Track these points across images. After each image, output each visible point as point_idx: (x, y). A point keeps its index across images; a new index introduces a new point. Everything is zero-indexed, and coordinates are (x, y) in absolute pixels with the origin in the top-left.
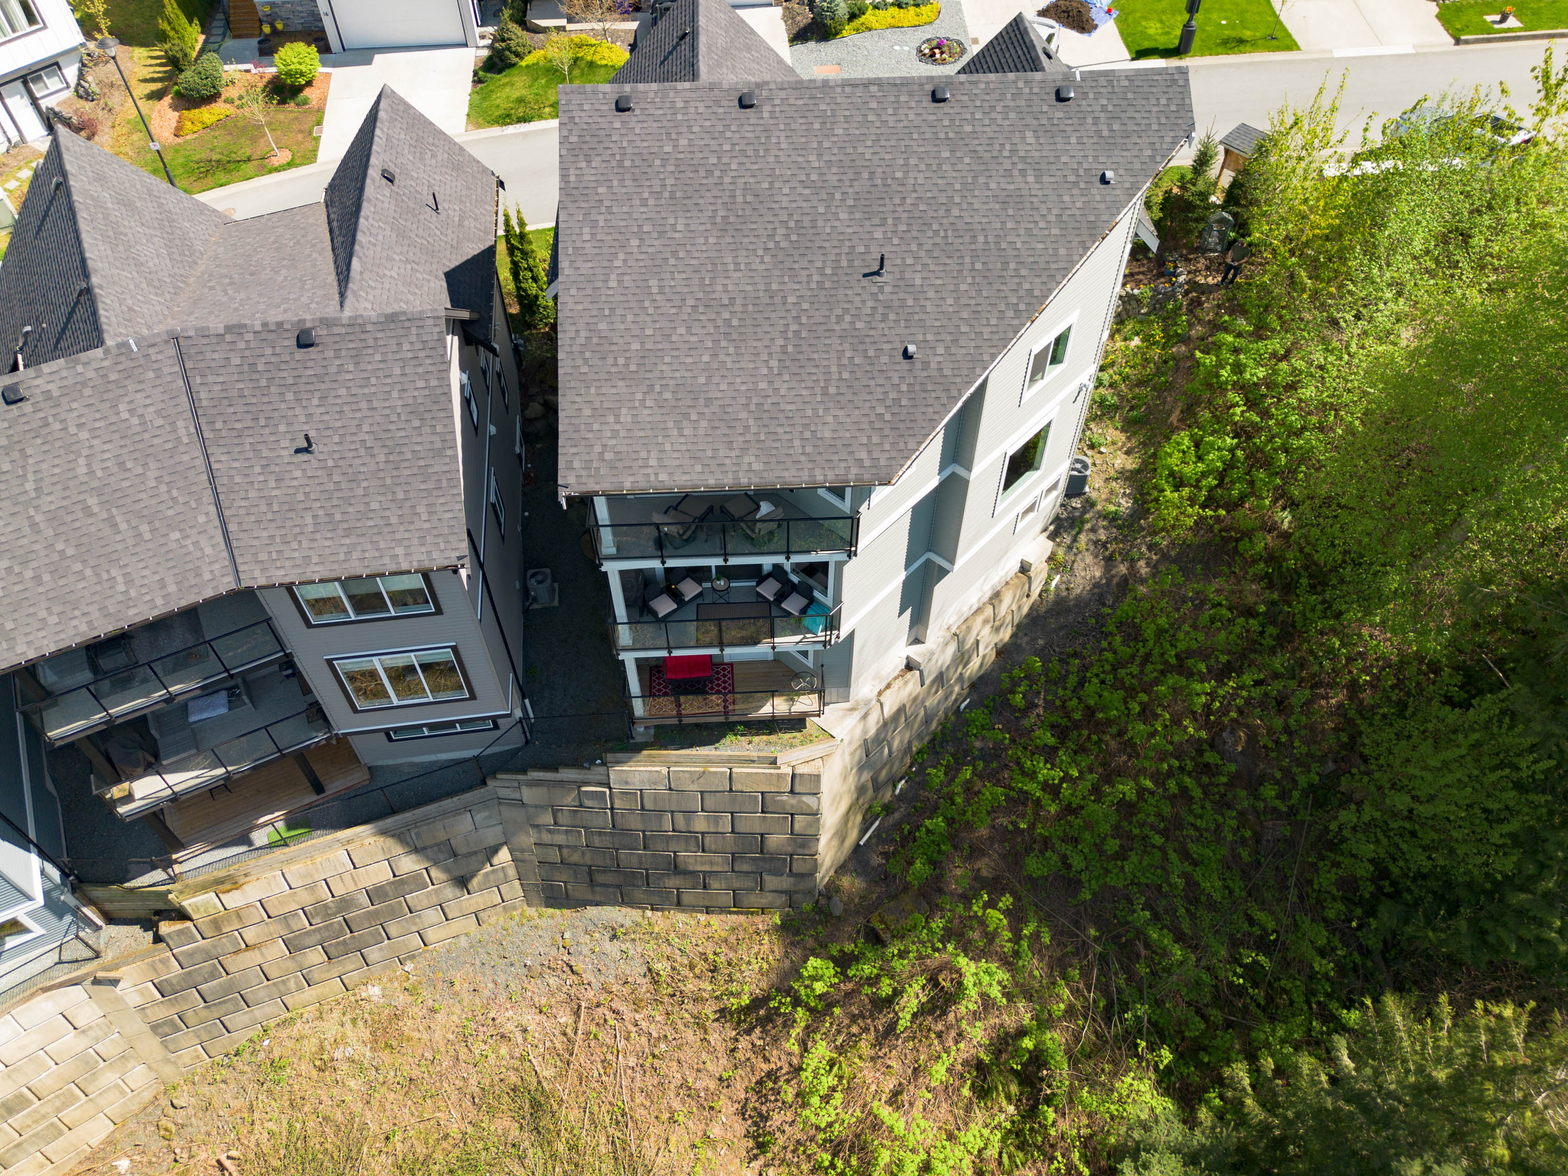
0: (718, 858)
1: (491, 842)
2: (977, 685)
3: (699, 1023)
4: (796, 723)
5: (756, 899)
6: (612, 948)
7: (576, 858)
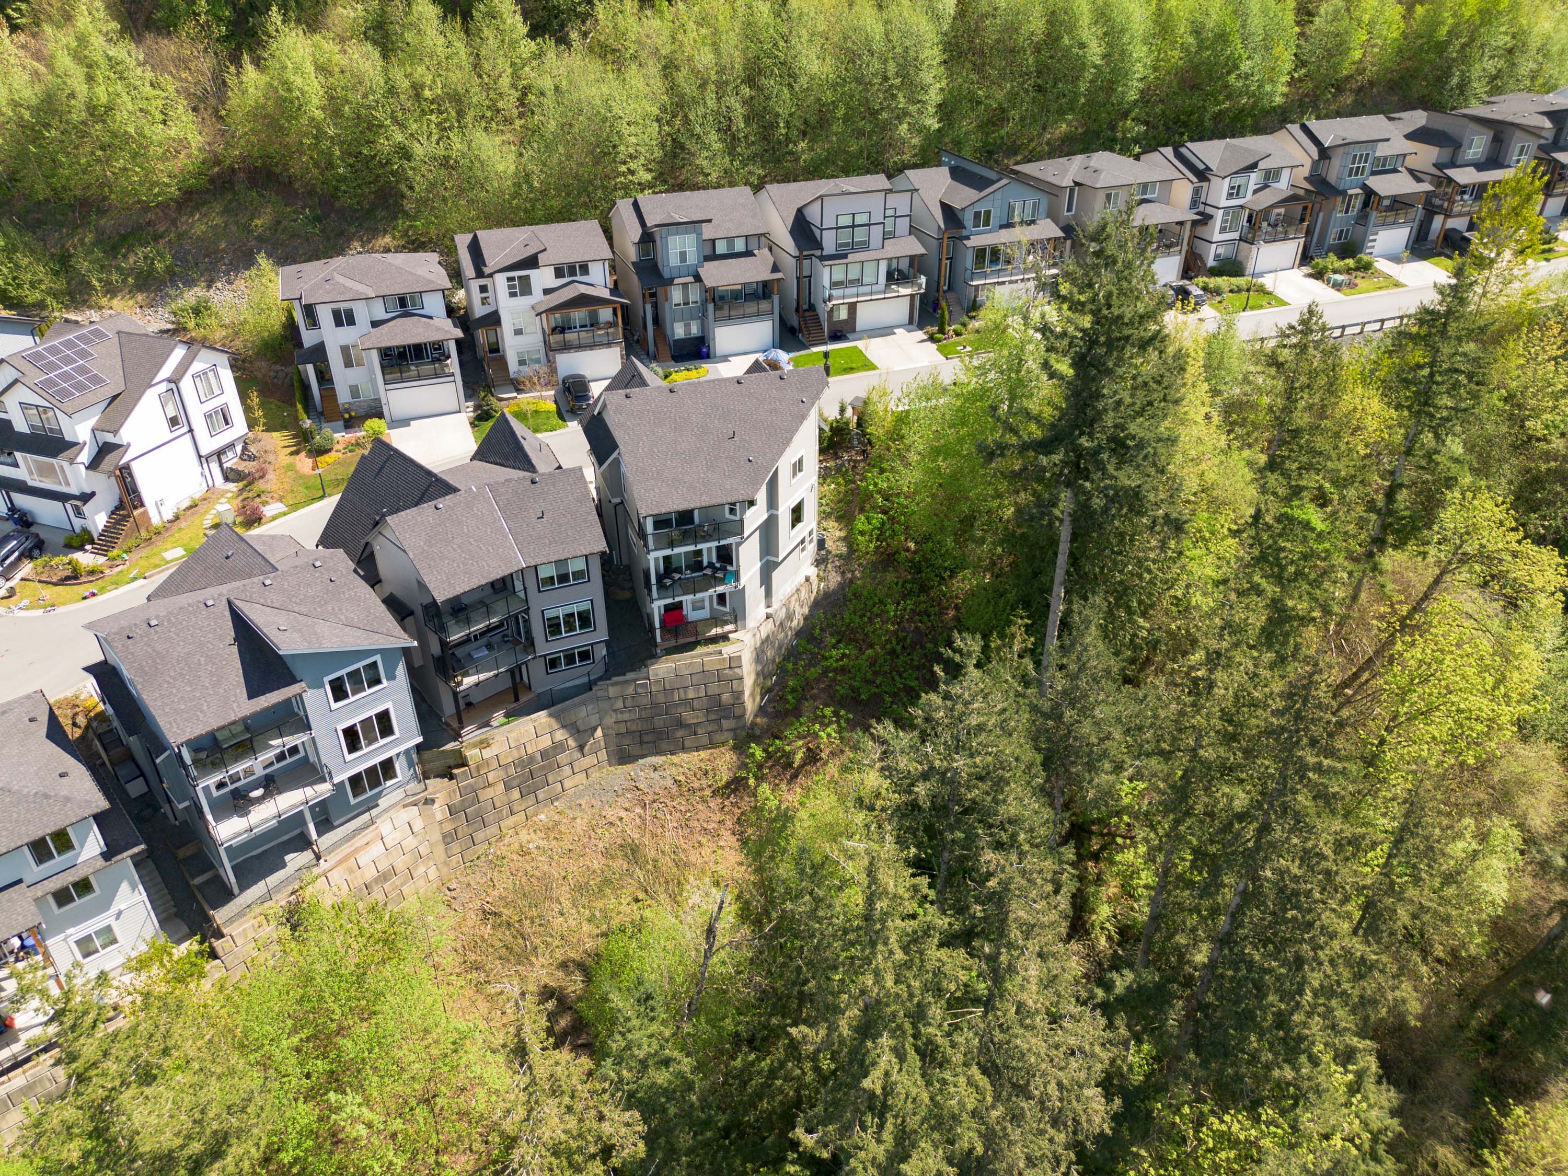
0: (700, 714)
1: (594, 724)
2: (799, 634)
3: (704, 800)
4: (724, 638)
5: (718, 738)
6: (655, 775)
7: (633, 728)
